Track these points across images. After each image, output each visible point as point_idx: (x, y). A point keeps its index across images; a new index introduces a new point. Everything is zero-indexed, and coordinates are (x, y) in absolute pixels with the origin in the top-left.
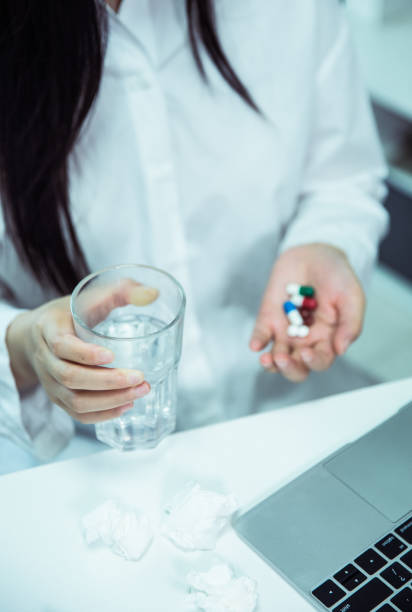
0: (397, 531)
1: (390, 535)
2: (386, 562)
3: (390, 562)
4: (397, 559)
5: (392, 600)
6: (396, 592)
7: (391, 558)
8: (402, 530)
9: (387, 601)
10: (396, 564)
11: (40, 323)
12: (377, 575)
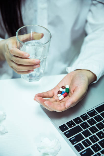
0: (88, 113)
1: (85, 114)
2: (82, 121)
3: (84, 122)
4: (86, 121)
5: (82, 133)
6: (84, 130)
7: (84, 120)
8: (89, 113)
9: (81, 133)
10: (85, 122)
11: (7, 43)
12: (79, 125)
